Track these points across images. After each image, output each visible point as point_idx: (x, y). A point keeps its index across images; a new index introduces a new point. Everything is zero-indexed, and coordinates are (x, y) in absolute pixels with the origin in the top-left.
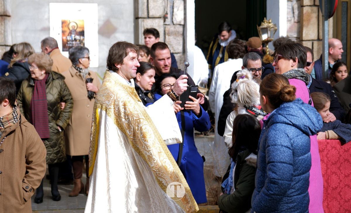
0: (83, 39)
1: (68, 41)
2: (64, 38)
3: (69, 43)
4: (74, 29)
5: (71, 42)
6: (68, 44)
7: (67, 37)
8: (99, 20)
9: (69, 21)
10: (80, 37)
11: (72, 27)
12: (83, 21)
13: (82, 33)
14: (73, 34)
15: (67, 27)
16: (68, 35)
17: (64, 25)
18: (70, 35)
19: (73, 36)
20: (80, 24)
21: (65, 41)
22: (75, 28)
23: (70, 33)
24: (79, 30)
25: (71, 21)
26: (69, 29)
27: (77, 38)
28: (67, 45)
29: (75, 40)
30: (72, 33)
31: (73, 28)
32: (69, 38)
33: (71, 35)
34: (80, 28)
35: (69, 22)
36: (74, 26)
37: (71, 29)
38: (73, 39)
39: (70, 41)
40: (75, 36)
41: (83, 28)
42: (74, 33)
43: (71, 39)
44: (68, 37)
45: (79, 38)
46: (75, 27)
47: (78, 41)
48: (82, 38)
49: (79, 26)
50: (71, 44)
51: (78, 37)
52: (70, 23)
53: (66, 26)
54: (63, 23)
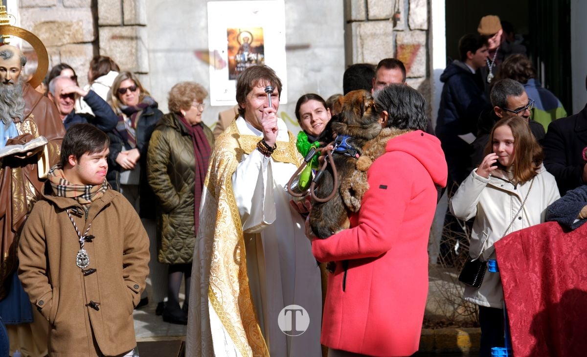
0: (263, 59)
1: (237, 62)
2: (232, 58)
3: (239, 65)
4: (247, 43)
5: (242, 65)
6: (237, 67)
7: (235, 57)
8: (287, 27)
9: (240, 30)
10: (257, 56)
11: (244, 40)
12: (261, 28)
13: (260, 50)
14: (246, 51)
15: (236, 39)
16: (238, 53)
17: (231, 37)
18: (240, 52)
19: (246, 54)
20: (256, 34)
21: (233, 62)
22: (249, 42)
23: (242, 49)
24: (255, 44)
25: (241, 31)
26: (239, 43)
27: (252, 58)
28: (236, 69)
29: (250, 60)
30: (245, 48)
31: (246, 41)
32: (239, 58)
33: (242, 54)
34: (257, 40)
35: (238, 32)
36: (246, 37)
37: (242, 43)
38: (246, 60)
39: (241, 62)
40: (248, 55)
41: (262, 40)
42: (248, 49)
43: (242, 59)
44: (237, 56)
45: (256, 58)
46: (248, 39)
47: (253, 62)
48: (260, 57)
49: (255, 37)
50: (243, 67)
51: (253, 56)
52: (241, 33)
53: (234, 39)
54: (230, 33)
